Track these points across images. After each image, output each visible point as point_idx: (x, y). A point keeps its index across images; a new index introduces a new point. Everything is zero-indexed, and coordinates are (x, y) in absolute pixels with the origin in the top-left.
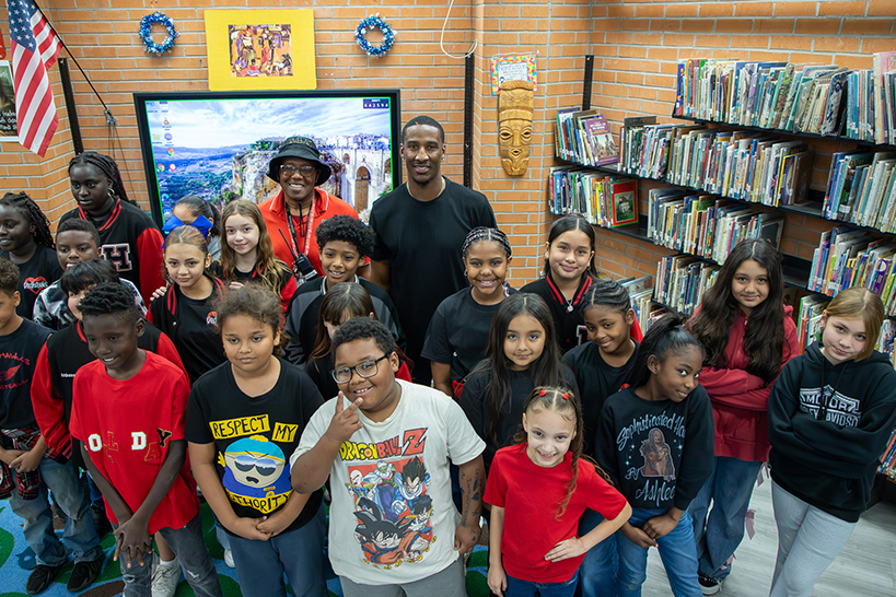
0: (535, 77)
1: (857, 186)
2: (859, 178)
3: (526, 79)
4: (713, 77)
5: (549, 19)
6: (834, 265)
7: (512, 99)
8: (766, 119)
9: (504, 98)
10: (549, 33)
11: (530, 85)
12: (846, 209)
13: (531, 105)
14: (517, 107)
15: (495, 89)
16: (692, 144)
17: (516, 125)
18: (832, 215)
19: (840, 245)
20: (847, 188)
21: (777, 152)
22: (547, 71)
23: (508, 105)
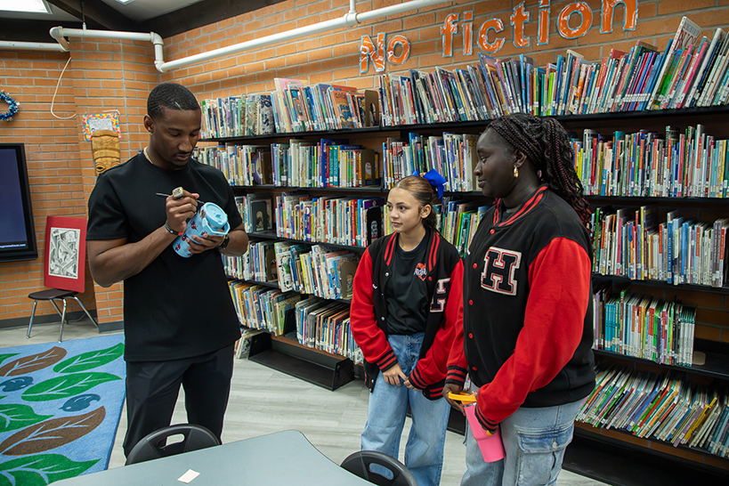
0: (119, 128)
1: (287, 162)
2: (286, 156)
3: (111, 129)
4: (209, 110)
5: (125, 89)
6: (286, 217)
7: (101, 143)
8: (238, 130)
9: (96, 142)
10: (126, 99)
11: (114, 133)
12: (284, 178)
13: (117, 146)
14: (106, 149)
15: (88, 137)
16: (208, 155)
17: (107, 161)
18: (278, 184)
19: (287, 202)
20: (282, 165)
21: (246, 150)
22: (127, 124)
23: (99, 147)
